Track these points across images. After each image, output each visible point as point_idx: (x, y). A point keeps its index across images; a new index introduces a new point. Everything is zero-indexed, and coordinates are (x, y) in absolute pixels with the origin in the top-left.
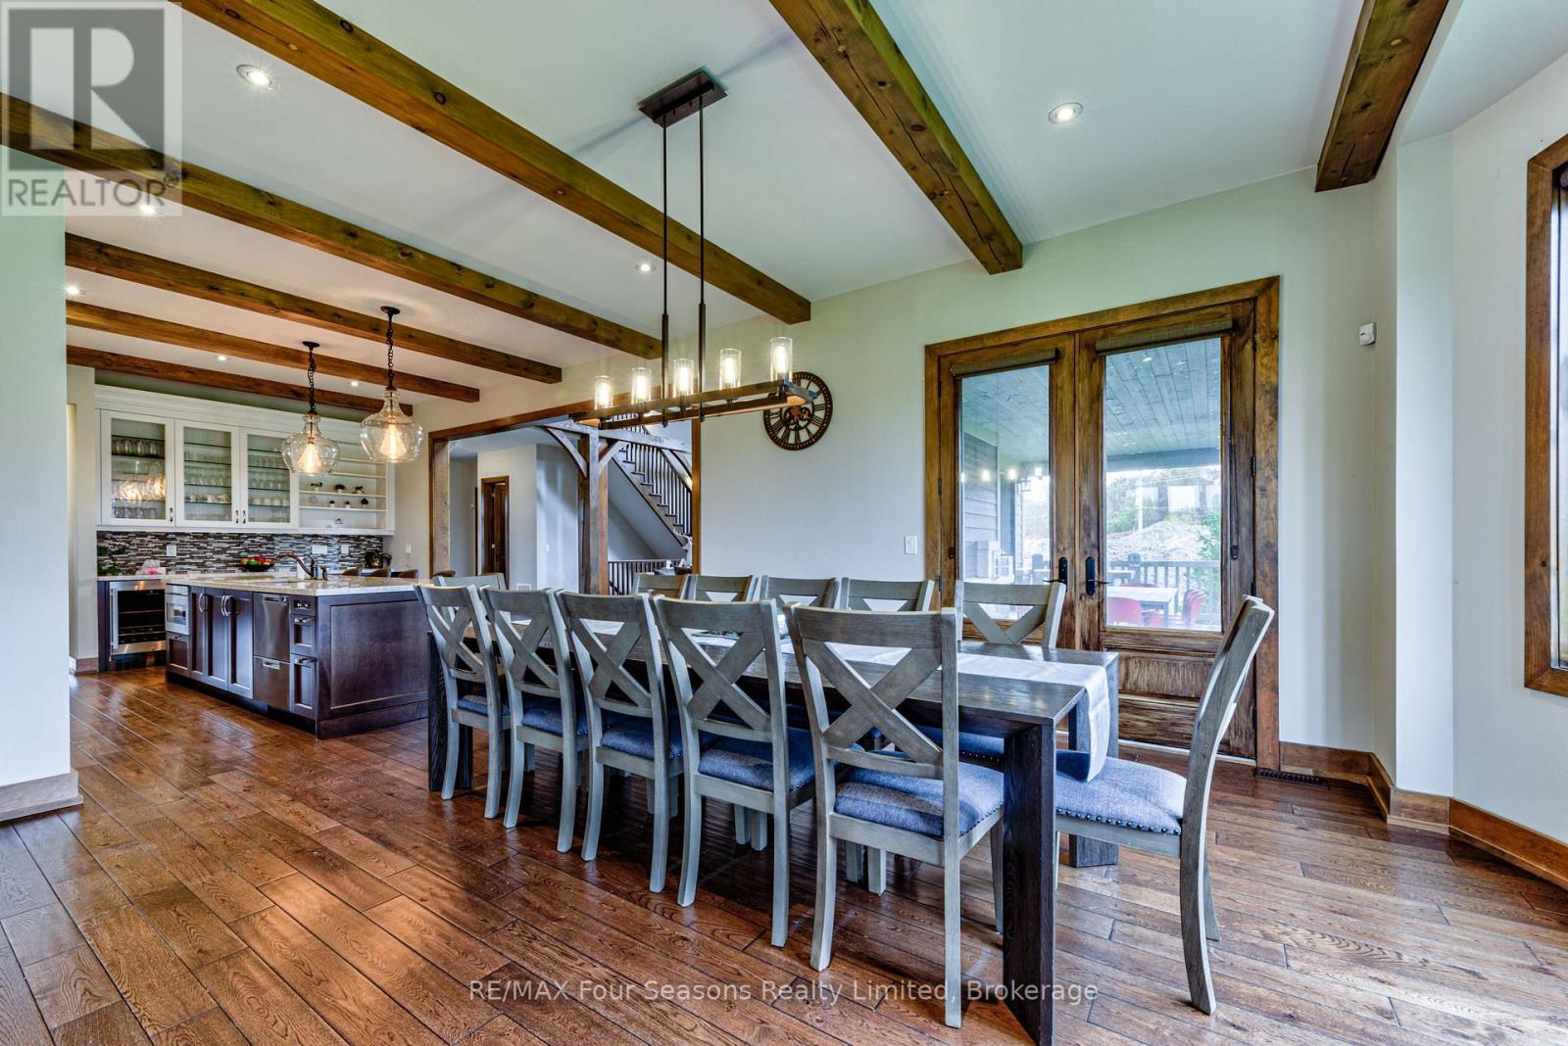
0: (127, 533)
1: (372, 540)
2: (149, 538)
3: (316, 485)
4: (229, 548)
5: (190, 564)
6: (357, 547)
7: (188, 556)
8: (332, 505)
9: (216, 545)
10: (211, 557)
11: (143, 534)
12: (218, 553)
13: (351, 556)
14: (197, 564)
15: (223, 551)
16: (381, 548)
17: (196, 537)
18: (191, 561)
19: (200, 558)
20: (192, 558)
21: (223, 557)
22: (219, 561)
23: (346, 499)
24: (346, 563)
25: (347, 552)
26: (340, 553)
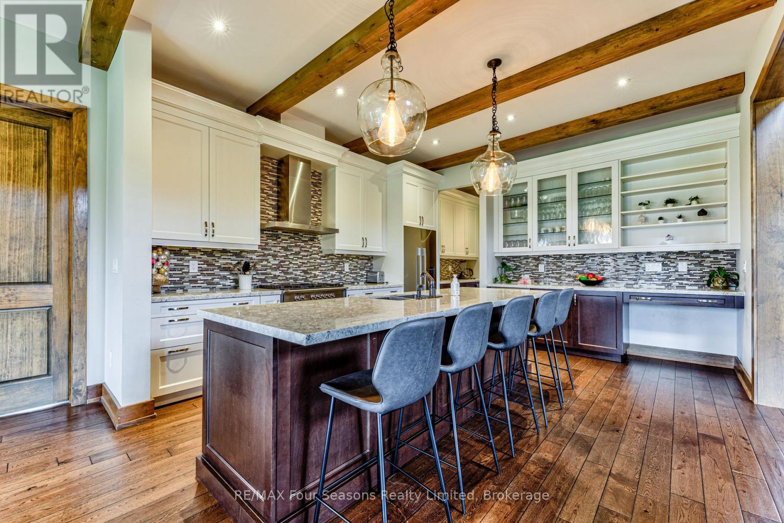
0: (520, 257)
1: (720, 256)
2: (529, 260)
3: (645, 204)
4: (576, 266)
5: (552, 277)
6: (700, 264)
7: (551, 272)
8: (661, 221)
9: (568, 264)
10: (565, 273)
11: (527, 257)
12: (569, 270)
13: (691, 275)
14: (555, 278)
15: (572, 268)
16: (734, 265)
17: (555, 258)
18: (552, 275)
19: (557, 273)
20: (553, 273)
21: (572, 273)
22: (569, 276)
23: (679, 213)
24: (685, 282)
25: (685, 270)
26: (677, 271)
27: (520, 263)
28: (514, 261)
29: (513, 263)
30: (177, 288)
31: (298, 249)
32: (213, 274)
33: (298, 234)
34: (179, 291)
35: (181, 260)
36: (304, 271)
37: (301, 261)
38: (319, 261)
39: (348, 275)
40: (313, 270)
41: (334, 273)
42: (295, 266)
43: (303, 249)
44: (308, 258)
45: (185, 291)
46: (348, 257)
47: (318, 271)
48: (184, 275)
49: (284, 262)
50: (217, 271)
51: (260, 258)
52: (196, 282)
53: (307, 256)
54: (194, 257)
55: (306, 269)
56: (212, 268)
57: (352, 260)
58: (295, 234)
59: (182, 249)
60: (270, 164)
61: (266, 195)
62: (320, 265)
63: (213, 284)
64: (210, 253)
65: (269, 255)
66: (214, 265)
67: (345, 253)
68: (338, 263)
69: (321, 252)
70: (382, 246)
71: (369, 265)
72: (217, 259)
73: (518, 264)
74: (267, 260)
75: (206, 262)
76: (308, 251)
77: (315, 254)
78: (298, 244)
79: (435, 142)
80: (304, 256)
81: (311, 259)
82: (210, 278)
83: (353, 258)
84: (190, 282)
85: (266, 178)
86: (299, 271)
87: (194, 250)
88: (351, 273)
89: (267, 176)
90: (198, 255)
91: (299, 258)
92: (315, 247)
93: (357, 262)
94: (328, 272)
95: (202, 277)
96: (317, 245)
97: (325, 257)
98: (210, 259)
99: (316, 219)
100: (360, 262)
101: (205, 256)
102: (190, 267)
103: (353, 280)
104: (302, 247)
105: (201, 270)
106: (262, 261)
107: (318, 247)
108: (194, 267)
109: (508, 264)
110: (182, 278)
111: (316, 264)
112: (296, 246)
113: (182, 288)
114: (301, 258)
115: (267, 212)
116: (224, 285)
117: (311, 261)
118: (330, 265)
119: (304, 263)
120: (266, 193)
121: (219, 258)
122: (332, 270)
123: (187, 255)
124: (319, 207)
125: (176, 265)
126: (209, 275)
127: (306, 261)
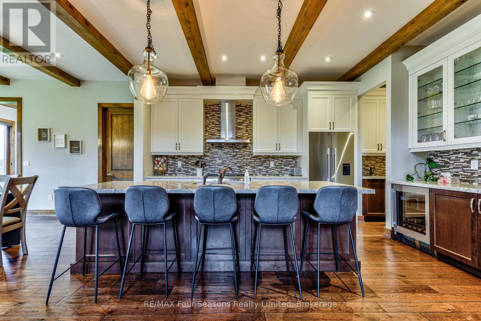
0: (449, 151)
2: (460, 155)
11: (457, 152)
27: (449, 159)
28: (442, 157)
29: (440, 159)
30: (173, 173)
31: (235, 154)
32: (188, 168)
33: (235, 145)
34: (174, 175)
35: (174, 161)
36: (238, 166)
37: (237, 160)
38: (250, 160)
39: (273, 169)
40: (245, 166)
41: (262, 168)
42: (233, 164)
43: (238, 153)
44: (242, 158)
45: (176, 175)
46: (273, 157)
47: (249, 167)
48: (176, 168)
49: (226, 161)
50: (190, 166)
51: (211, 159)
52: (180, 171)
53: (241, 157)
54: (180, 160)
55: (240, 165)
56: (187, 164)
57: (277, 159)
58: (232, 145)
59: (175, 156)
60: (217, 108)
61: (215, 125)
62: (250, 163)
63: (188, 172)
64: (187, 157)
65: (217, 157)
66: (188, 163)
67: (271, 155)
68: (265, 161)
69: (252, 155)
70: (297, 149)
71: (294, 162)
72: (190, 160)
73: (446, 160)
74: (216, 160)
75: (185, 162)
76: (242, 154)
77: (247, 156)
78: (235, 150)
79: (328, 59)
80: (239, 157)
81: (244, 159)
82: (186, 169)
83: (278, 158)
84: (178, 171)
85: (215, 116)
86: (236, 167)
87: (180, 156)
88: (277, 168)
89: (216, 115)
90: (181, 158)
91: (235, 159)
92: (247, 151)
93: (282, 161)
94: (256, 167)
95: (183, 169)
96: (248, 150)
97: (254, 157)
98: (187, 160)
99: (247, 134)
100: (284, 160)
101: (185, 159)
102: (178, 165)
103: (278, 173)
104: (238, 152)
105: (183, 165)
106: (212, 161)
107: (249, 151)
108: (179, 164)
109: (435, 160)
110: (175, 169)
111: (248, 162)
112: (233, 152)
113: (175, 174)
114: (237, 159)
115: (215, 134)
116: (193, 173)
117: (244, 160)
118: (258, 162)
119: (239, 162)
120: (215, 124)
121: (191, 159)
122: (260, 166)
123: (177, 159)
124: (249, 126)
125: (172, 163)
126: (186, 168)
127: (240, 161)
